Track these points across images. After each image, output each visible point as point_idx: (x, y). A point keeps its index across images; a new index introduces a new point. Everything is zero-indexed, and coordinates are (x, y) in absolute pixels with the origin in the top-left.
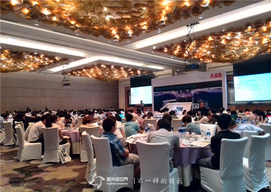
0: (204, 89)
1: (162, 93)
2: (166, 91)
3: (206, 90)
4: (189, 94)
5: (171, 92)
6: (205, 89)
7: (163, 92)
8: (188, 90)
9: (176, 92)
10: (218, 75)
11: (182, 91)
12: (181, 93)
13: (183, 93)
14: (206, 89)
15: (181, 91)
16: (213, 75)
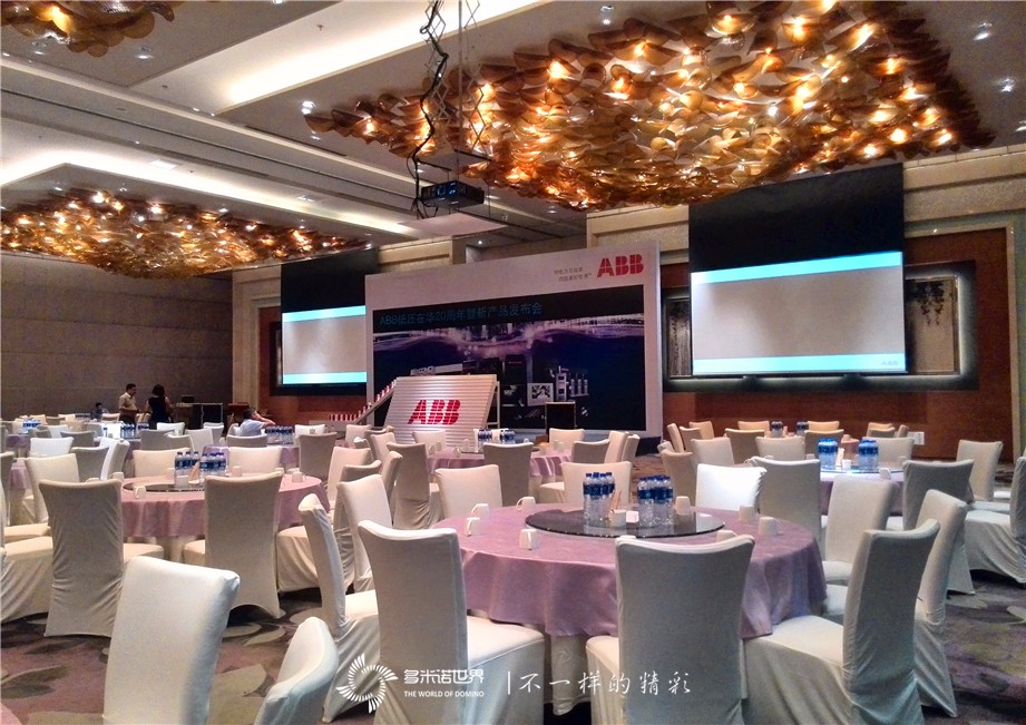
0: (573, 321)
1: (407, 336)
2: (425, 330)
3: (582, 327)
4: (513, 344)
5: (443, 335)
6: (577, 321)
7: (414, 332)
8: (510, 325)
9: (464, 331)
10: (628, 264)
11: (488, 328)
12: (484, 339)
13: (490, 338)
14: (583, 323)
15: (484, 327)
16: (609, 264)
